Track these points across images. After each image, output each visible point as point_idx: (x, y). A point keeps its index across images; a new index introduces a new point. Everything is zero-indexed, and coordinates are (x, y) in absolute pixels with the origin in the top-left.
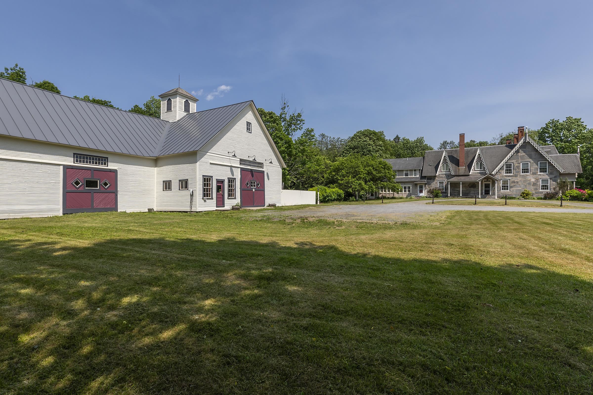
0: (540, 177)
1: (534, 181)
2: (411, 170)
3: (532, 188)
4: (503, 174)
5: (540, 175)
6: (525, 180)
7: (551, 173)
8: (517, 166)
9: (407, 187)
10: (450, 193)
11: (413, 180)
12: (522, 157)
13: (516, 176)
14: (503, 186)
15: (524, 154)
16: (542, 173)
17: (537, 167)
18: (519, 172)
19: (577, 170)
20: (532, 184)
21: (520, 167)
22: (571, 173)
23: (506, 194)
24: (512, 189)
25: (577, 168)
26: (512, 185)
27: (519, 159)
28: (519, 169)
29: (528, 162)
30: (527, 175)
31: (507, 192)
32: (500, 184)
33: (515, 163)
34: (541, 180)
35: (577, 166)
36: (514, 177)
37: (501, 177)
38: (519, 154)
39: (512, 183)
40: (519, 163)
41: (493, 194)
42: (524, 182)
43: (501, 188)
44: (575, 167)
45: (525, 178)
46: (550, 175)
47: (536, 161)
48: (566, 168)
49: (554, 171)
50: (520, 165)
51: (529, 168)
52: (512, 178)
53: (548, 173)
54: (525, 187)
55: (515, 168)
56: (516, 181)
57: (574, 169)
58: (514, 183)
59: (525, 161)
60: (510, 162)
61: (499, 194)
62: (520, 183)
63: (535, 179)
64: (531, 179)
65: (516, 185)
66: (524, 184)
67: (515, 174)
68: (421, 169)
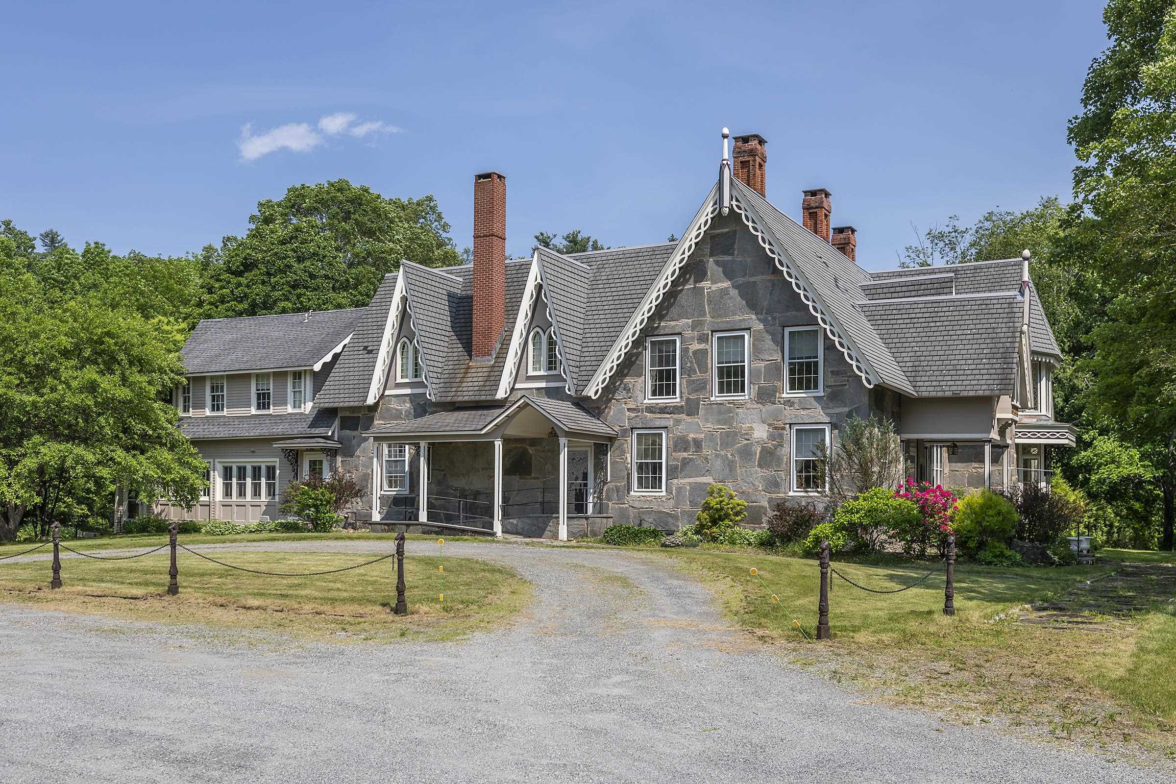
0: (789, 414)
1: (765, 435)
2: (280, 375)
3: (758, 475)
4: (640, 397)
5: (789, 403)
6: (728, 435)
7: (834, 397)
8: (695, 353)
9: (264, 471)
10: (430, 505)
11: (279, 429)
12: (718, 300)
13: (691, 409)
14: (640, 467)
15: (726, 284)
16: (801, 394)
17: (777, 357)
18: (704, 388)
19: (996, 377)
20: (758, 457)
21: (709, 361)
22: (965, 394)
23: (650, 513)
24: (676, 481)
25: (996, 366)
26: (675, 459)
27: (705, 314)
28: (704, 368)
29: (743, 327)
30: (739, 405)
31: (655, 498)
32: (628, 456)
33: (688, 333)
34: (794, 432)
35: (999, 355)
36: (683, 416)
37: (633, 415)
38: (705, 284)
39: (675, 446)
40: (703, 339)
41: (600, 508)
42: (725, 445)
43: (635, 476)
44: (991, 361)
45: (728, 421)
46: (831, 405)
47: (775, 325)
48: (951, 367)
49: (847, 379)
50: (707, 347)
51: (746, 364)
52: (678, 422)
53: (822, 394)
54: (730, 471)
55: (689, 365)
56: (692, 436)
57: (985, 372)
58: (685, 450)
59: (728, 327)
60: (667, 331)
61: (623, 513)
62: (706, 451)
63: (769, 425)
64: (751, 428)
65: (691, 460)
66: (722, 453)
67: (688, 399)
68: (317, 367)
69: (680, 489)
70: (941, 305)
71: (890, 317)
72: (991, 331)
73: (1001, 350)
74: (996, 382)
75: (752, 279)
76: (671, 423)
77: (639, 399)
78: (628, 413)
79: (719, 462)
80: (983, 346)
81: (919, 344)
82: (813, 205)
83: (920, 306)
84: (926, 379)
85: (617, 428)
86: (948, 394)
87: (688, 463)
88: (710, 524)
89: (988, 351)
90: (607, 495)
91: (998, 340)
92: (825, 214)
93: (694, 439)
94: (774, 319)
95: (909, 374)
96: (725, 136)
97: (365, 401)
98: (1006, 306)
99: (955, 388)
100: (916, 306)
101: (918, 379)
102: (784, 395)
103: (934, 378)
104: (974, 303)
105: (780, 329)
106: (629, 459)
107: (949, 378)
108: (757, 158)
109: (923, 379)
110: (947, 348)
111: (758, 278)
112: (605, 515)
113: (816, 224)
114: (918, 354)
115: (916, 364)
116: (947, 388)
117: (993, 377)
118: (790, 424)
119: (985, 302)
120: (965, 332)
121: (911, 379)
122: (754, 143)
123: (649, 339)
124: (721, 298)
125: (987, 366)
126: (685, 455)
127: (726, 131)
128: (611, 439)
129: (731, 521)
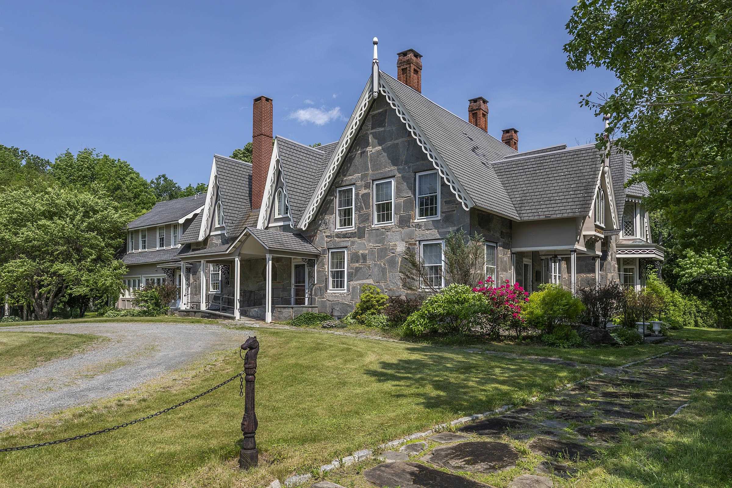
0: (419, 234)
1: (403, 250)
2: (169, 226)
4: (333, 227)
5: (418, 226)
6: (382, 250)
7: (446, 220)
8: (363, 195)
9: (161, 281)
11: (165, 257)
12: (376, 159)
13: (360, 233)
14: (333, 274)
15: (379, 148)
16: (426, 219)
17: (410, 194)
18: (368, 219)
19: (578, 203)
20: (399, 265)
21: (371, 201)
22: (554, 216)
23: (338, 304)
24: (352, 282)
25: (579, 196)
26: (352, 268)
27: (368, 169)
28: (368, 206)
29: (390, 175)
30: (388, 229)
31: (341, 294)
32: (326, 266)
33: (359, 183)
34: (422, 246)
35: (583, 188)
36: (356, 239)
37: (329, 240)
38: (369, 149)
39: (352, 259)
40: (367, 186)
41: (311, 301)
42: (380, 257)
43: (331, 280)
44: (576, 192)
45: (382, 241)
46: (445, 226)
47: (410, 172)
48: (547, 199)
49: (455, 206)
50: (370, 191)
51: (393, 201)
52: (353, 243)
53: (439, 218)
54: (383, 275)
55: (359, 204)
56: (361, 252)
57: (571, 200)
58: (357, 262)
59: (382, 176)
60: (347, 183)
61: (323, 304)
62: (369, 262)
63: (406, 242)
64: (395, 245)
65: (361, 268)
66: (378, 263)
67: (359, 227)
68: (182, 221)
69: (354, 288)
70: (545, 158)
71: (510, 170)
72: (578, 172)
73: (584, 184)
74: (578, 207)
75: (396, 142)
76: (349, 244)
77: (332, 229)
78: (326, 239)
79: (376, 269)
80: (571, 183)
81: (527, 185)
82: (475, 108)
83: (531, 160)
84: (528, 208)
85: (320, 249)
86: (542, 217)
87: (359, 271)
88: (361, 312)
89: (575, 185)
90: (315, 292)
91: (583, 178)
92: (483, 114)
93: (362, 254)
94: (409, 167)
95: (516, 206)
96: (375, 43)
97: (198, 239)
98: (591, 154)
99: (547, 213)
100: (528, 161)
101: (523, 208)
102: (416, 221)
103: (534, 207)
104: (569, 154)
105: (413, 174)
106: (327, 268)
107: (544, 206)
108: (412, 65)
109: (526, 208)
110: (545, 186)
111: (399, 141)
112: (313, 306)
113: (476, 120)
114: (525, 192)
115: (523, 198)
116: (542, 213)
117: (576, 203)
118: (419, 241)
119: (577, 153)
120: (560, 174)
121: (518, 209)
122: (411, 56)
123: (338, 189)
124: (378, 157)
125: (572, 196)
126: (357, 265)
127: (376, 39)
128: (317, 256)
129: (376, 309)
